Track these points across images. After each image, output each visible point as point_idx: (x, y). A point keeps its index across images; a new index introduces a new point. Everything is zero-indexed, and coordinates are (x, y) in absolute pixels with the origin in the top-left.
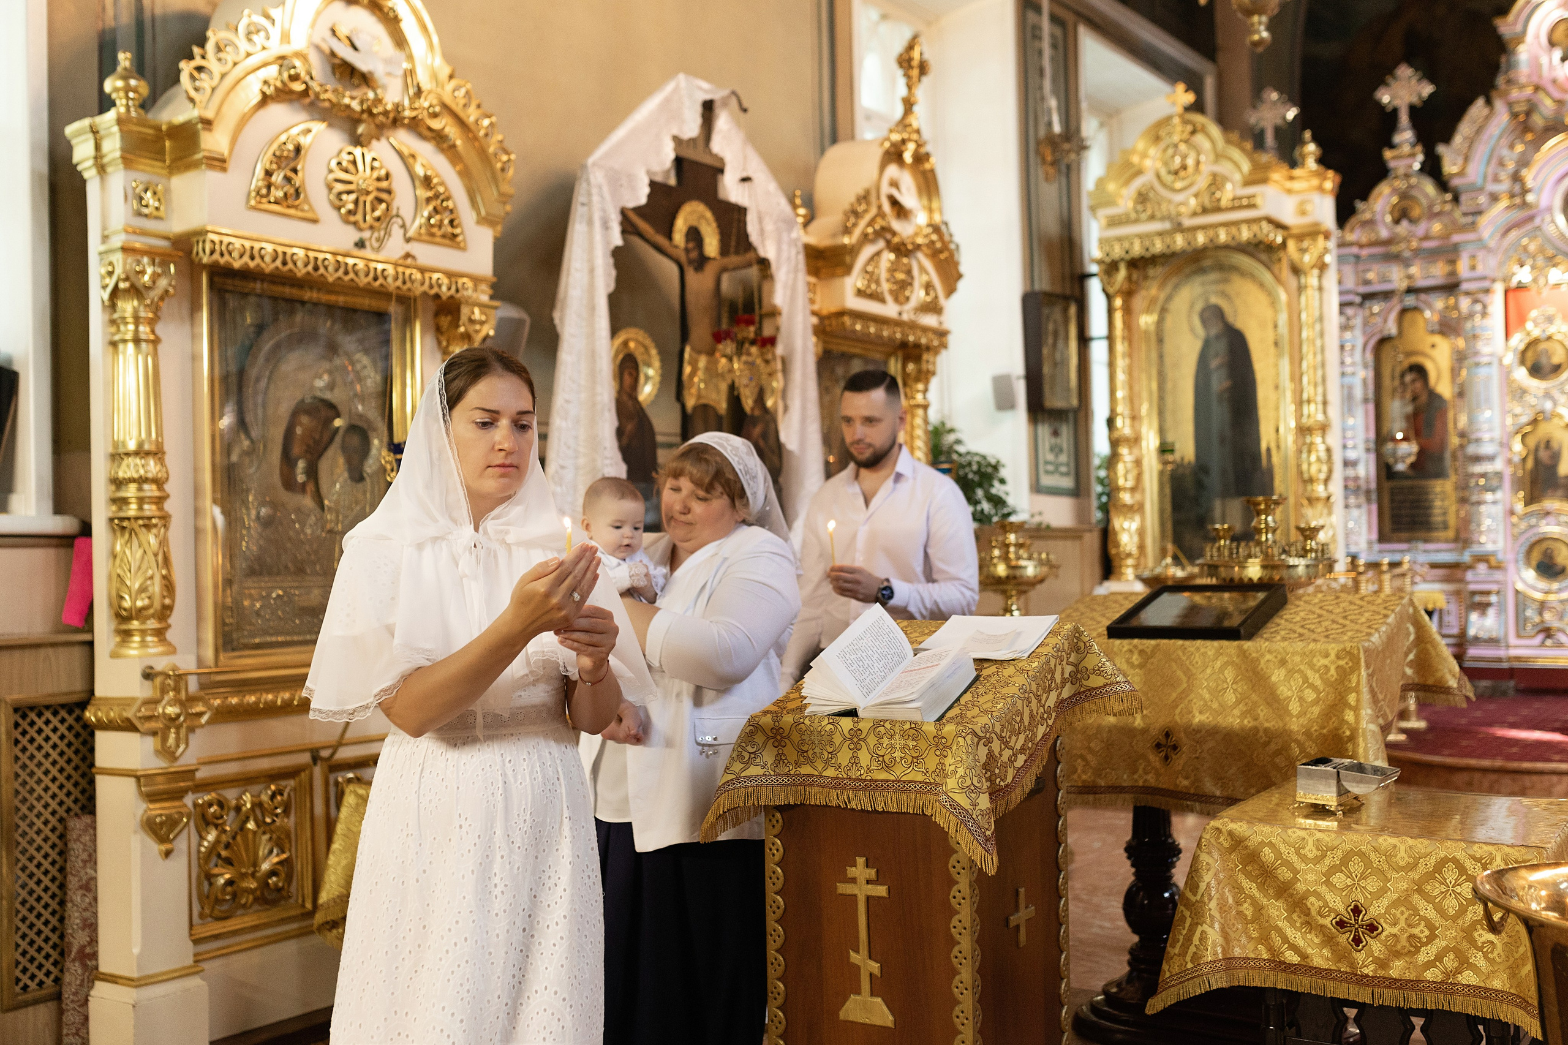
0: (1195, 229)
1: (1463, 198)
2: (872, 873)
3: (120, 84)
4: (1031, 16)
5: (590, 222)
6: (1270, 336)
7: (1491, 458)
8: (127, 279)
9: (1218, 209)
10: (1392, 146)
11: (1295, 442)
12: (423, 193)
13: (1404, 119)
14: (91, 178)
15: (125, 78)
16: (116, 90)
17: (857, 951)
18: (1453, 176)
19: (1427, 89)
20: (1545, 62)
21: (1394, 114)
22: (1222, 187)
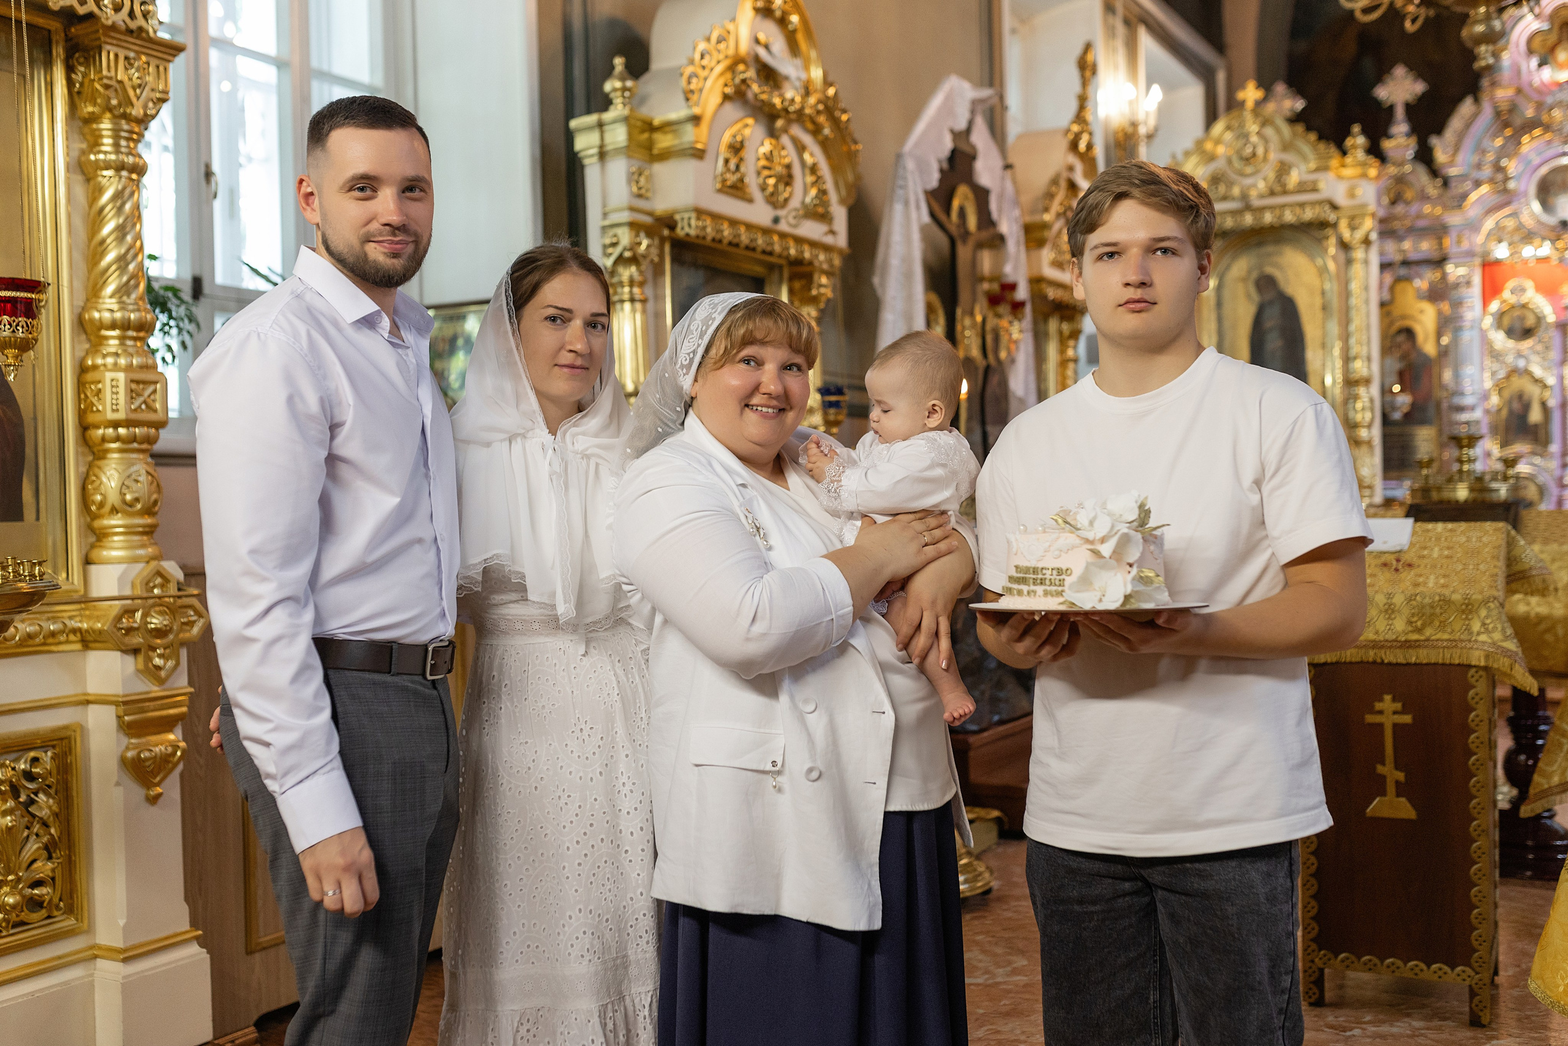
0: (1262, 209)
1: (1453, 184)
2: (1398, 706)
3: (618, 84)
4: (1111, 19)
5: (906, 203)
6: (1318, 301)
7: (1472, 408)
8: (631, 249)
9: (1285, 192)
10: (1389, 137)
11: (1342, 392)
12: (810, 179)
13: (1400, 113)
14: (591, 164)
15: (622, 79)
16: (615, 90)
17: (1383, 764)
18: (1444, 165)
19: (1420, 87)
20: (1524, 67)
21: (1391, 109)
22: (1288, 173)
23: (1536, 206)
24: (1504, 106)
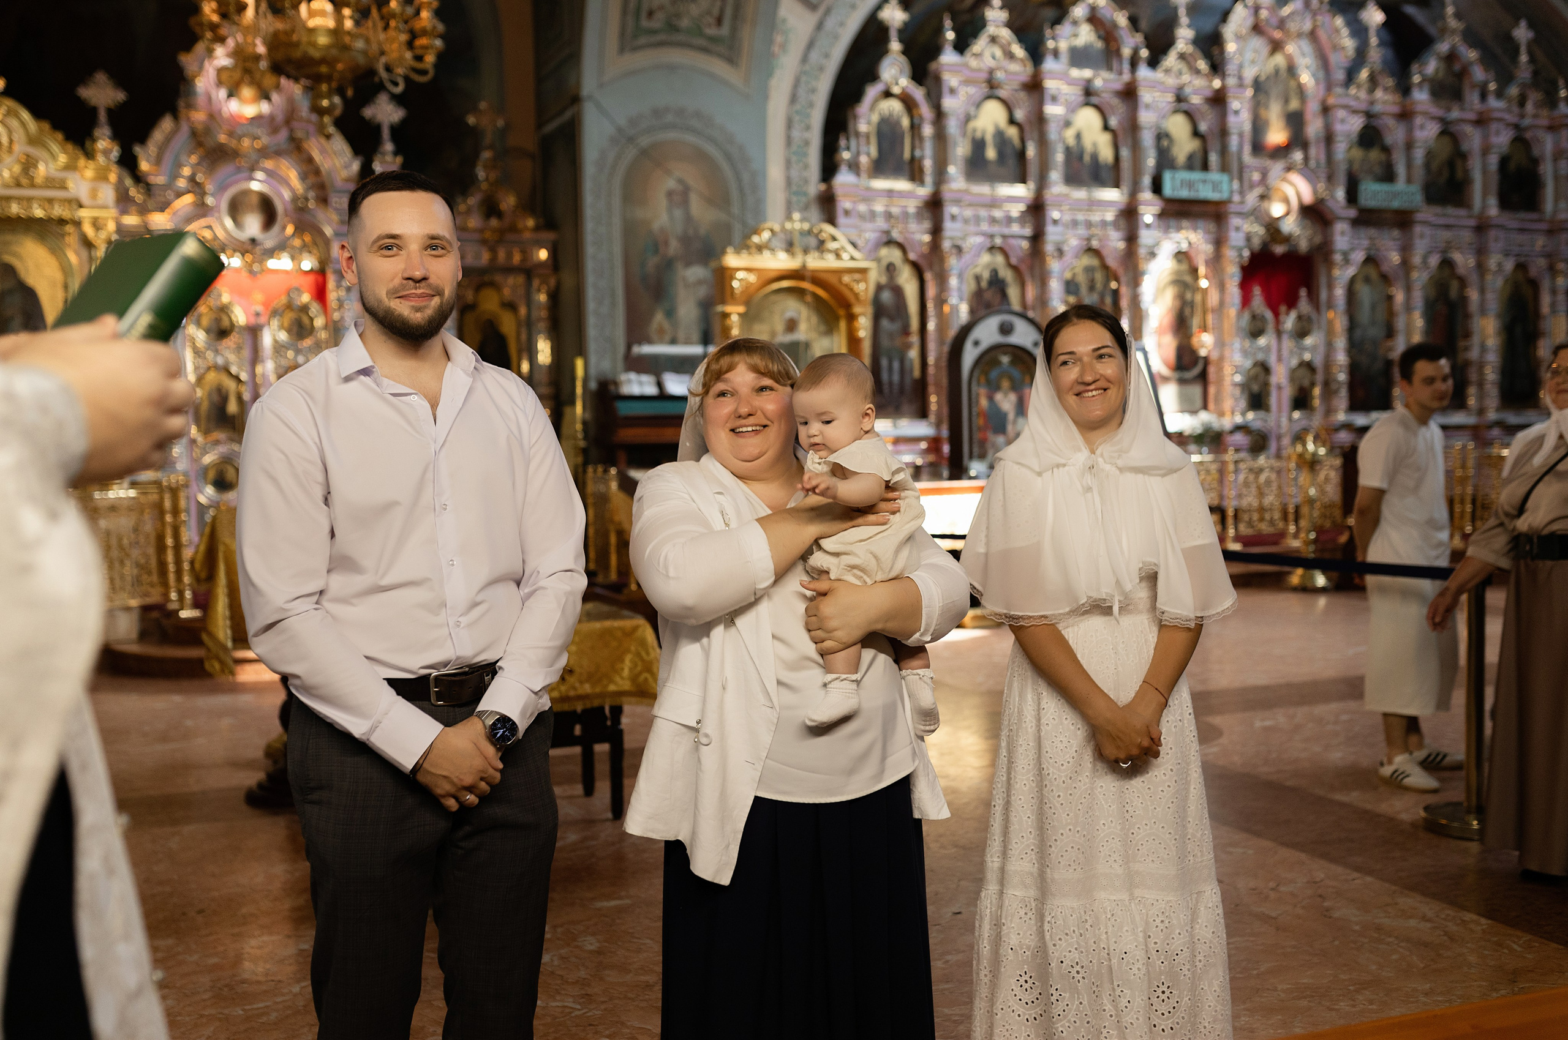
0: (8, 200)
1: (156, 192)
9: (33, 185)
13: (102, 116)
18: (148, 174)
19: (120, 96)
20: (214, 96)
21: (94, 110)
22: (35, 167)
23: (229, 222)
24: (200, 127)
